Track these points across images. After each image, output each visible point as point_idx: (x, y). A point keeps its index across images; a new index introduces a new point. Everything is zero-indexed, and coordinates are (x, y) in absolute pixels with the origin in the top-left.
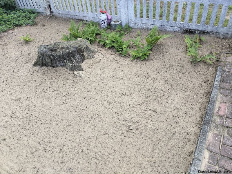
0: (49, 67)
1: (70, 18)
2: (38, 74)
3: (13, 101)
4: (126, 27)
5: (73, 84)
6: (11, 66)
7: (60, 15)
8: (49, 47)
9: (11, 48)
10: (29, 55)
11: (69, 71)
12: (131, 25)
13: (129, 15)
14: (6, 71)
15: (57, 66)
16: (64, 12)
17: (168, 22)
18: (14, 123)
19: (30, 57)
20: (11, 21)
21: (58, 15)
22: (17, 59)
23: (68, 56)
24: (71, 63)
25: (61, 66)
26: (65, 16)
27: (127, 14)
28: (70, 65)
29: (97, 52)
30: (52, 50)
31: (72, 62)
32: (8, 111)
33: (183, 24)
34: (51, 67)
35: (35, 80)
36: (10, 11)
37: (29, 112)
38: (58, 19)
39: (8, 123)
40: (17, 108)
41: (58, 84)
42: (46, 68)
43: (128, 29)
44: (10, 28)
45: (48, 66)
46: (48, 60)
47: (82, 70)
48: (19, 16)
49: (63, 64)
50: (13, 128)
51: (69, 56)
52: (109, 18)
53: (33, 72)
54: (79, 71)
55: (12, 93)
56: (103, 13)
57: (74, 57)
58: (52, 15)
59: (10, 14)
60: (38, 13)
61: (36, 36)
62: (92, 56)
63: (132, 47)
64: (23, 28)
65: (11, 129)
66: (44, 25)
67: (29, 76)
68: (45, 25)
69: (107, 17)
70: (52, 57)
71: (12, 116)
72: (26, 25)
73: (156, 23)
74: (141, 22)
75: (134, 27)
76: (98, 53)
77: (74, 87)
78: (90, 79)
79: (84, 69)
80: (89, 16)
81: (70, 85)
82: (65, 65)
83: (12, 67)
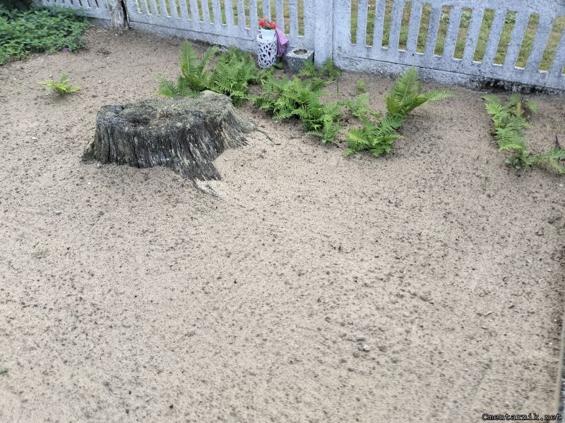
0: (126, 166)
1: (175, 37)
2: (95, 185)
3: (26, 258)
4: (326, 68)
5: (194, 216)
6: (20, 160)
7: (150, 29)
8: (126, 111)
9: (17, 110)
10: (67, 130)
11: (181, 180)
12: (340, 63)
13: (337, 36)
14: (6, 173)
15: (150, 165)
16: (160, 22)
17: (439, 59)
18: (30, 324)
19: (70, 135)
20: (18, 37)
21: (143, 27)
22: (36, 141)
23: (182, 138)
24: (187, 159)
25: (160, 164)
26: (162, 31)
27: (330, 33)
28: (187, 162)
29: (255, 129)
30: (136, 121)
31: (192, 155)
32: (13, 287)
33: (479, 66)
34: (131, 165)
35: (88, 201)
36: (16, 10)
37: (74, 293)
38: (144, 38)
39: (13, 322)
40: (38, 278)
41: (153, 215)
42: (118, 169)
43: (331, 72)
44: (15, 54)
45: (124, 162)
46: (124, 147)
47: (215, 176)
48: (41, 26)
49: (164, 160)
50: (30, 339)
51: (184, 139)
52: (283, 42)
53: (82, 178)
54: (209, 179)
55: (22, 236)
56: (268, 29)
57: (196, 141)
58: (127, 27)
59: (15, 18)
60: (91, 19)
61: (87, 79)
62: (243, 140)
63: (347, 121)
64: (50, 56)
65: (24, 341)
66: (106, 53)
67: (69, 187)
68: (110, 51)
69: (276, 39)
70: (136, 140)
71: (25, 302)
72: (60, 50)
73: (406, 61)
74: (368, 56)
75: (347, 69)
76: (257, 133)
77: (196, 222)
78: (240, 203)
79: (222, 175)
80: (229, 33)
81: (186, 216)
82: (172, 162)
83: (21, 162)
